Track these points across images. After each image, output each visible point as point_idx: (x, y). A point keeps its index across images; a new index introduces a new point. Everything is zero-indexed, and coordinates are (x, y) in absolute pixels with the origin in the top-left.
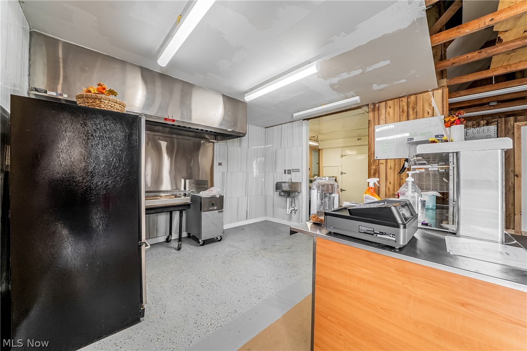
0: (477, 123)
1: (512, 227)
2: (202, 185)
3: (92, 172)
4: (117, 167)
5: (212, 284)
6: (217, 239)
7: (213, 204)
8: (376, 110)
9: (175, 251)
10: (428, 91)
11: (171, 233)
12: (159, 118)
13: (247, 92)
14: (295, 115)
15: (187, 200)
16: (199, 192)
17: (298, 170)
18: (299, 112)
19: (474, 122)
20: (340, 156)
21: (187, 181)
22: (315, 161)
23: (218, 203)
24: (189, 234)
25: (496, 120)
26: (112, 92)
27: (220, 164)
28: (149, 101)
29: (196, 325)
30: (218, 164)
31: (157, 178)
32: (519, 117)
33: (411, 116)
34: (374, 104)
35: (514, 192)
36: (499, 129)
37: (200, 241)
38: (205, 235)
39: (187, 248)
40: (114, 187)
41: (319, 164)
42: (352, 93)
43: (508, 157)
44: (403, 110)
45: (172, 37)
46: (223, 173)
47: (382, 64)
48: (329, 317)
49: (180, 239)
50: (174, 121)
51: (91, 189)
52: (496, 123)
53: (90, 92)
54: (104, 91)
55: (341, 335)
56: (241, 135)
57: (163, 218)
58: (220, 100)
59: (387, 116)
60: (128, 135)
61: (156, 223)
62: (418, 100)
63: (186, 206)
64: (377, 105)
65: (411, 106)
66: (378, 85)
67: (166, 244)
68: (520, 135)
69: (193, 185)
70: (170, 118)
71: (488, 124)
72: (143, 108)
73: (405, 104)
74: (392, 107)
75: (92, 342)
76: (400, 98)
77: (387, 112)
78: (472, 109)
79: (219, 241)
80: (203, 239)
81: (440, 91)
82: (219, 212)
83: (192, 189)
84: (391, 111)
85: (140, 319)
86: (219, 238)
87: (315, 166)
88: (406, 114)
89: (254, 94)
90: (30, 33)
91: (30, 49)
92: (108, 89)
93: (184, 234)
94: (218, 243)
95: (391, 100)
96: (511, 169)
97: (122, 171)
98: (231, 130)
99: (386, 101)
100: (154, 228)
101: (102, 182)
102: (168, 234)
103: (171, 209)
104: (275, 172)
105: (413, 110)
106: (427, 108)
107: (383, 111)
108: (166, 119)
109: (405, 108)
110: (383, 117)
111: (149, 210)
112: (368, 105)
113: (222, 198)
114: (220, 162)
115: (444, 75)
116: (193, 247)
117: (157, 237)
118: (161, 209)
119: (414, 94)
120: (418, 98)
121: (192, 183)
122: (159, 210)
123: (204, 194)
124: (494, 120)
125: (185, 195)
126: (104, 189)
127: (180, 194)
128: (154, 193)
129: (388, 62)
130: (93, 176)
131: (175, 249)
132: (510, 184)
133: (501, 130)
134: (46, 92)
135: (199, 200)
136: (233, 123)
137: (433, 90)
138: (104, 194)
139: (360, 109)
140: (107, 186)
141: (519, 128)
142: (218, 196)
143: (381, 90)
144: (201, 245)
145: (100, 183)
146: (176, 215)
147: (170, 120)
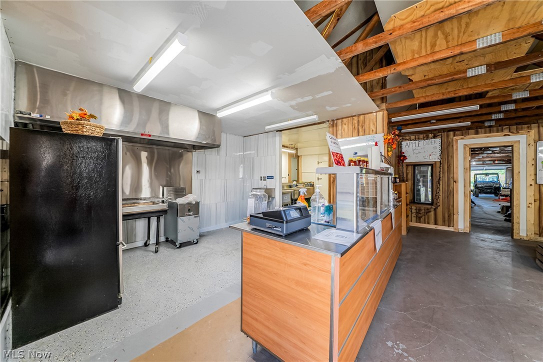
0: (426, 136)
1: (452, 225)
2: (180, 192)
3: (76, 186)
4: (98, 181)
5: (183, 279)
6: (194, 242)
7: (189, 210)
8: (335, 125)
9: (152, 254)
10: (372, 113)
11: (149, 238)
12: (136, 133)
13: (219, 109)
14: (267, 128)
15: (164, 206)
16: (176, 200)
17: (271, 177)
18: (270, 125)
19: (425, 135)
20: (317, 163)
21: (165, 188)
22: (294, 167)
23: (194, 209)
24: (167, 238)
25: (440, 134)
26: (92, 116)
27: (198, 172)
28: (127, 118)
29: (166, 308)
30: (196, 172)
31: (136, 186)
32: (456, 132)
33: (361, 133)
34: (333, 121)
35: (453, 195)
36: (443, 142)
37: (177, 244)
38: (181, 238)
39: (164, 251)
40: (95, 197)
41: (298, 170)
42: (310, 112)
43: (449, 165)
44: (355, 127)
45: (146, 72)
46: (201, 180)
47: (326, 93)
48: (250, 285)
49: (158, 243)
50: (150, 136)
51: (76, 199)
52: (441, 136)
53: (72, 117)
54: (86, 116)
55: (256, 295)
56: (215, 146)
57: (141, 224)
58: (196, 115)
59: (343, 131)
60: (107, 155)
61: (133, 229)
62: (365, 120)
63: (164, 212)
64: (336, 122)
65: (360, 124)
66: (330, 107)
67: (144, 248)
68: (457, 147)
69: (172, 192)
70: (147, 133)
71: (435, 137)
72: (121, 125)
73: (356, 122)
74: (346, 123)
75: (76, 324)
76: (352, 116)
77: (343, 128)
78: (419, 125)
79: (195, 243)
80: (179, 242)
81: (381, 113)
82: (195, 217)
83: (170, 196)
84: (346, 127)
85: (117, 306)
86: (196, 241)
87: (294, 172)
88: (357, 130)
89: (226, 111)
90: (16, 63)
91: (15, 77)
92: (88, 114)
93: (162, 239)
94: (195, 245)
95: (346, 118)
96: (451, 176)
97: (102, 184)
98: (205, 142)
99: (342, 119)
100: (133, 233)
101: (85, 194)
102: (146, 239)
103: (149, 215)
104: (253, 178)
105: (362, 127)
106: (372, 127)
107: (340, 127)
108: (142, 135)
109: (356, 125)
110: (339, 132)
111: (127, 217)
112: (328, 121)
113: (197, 204)
114: (199, 170)
115: (384, 100)
116: (170, 249)
117: (135, 242)
118: (139, 216)
119: (364, 114)
120: (366, 118)
121: (170, 191)
122: (137, 216)
123: (180, 201)
124: (439, 134)
125: (163, 202)
126: (87, 200)
127: (158, 201)
128: (133, 200)
129: (330, 92)
130: (77, 189)
131: (152, 252)
132: (451, 188)
133: (444, 143)
134: (30, 114)
135: (176, 206)
136: (207, 136)
137: (376, 112)
138: (86, 204)
139: (323, 124)
140: (89, 197)
141: (457, 140)
142: (194, 203)
143: (334, 111)
144: (178, 248)
145: (83, 195)
146: (154, 221)
147: (146, 135)
